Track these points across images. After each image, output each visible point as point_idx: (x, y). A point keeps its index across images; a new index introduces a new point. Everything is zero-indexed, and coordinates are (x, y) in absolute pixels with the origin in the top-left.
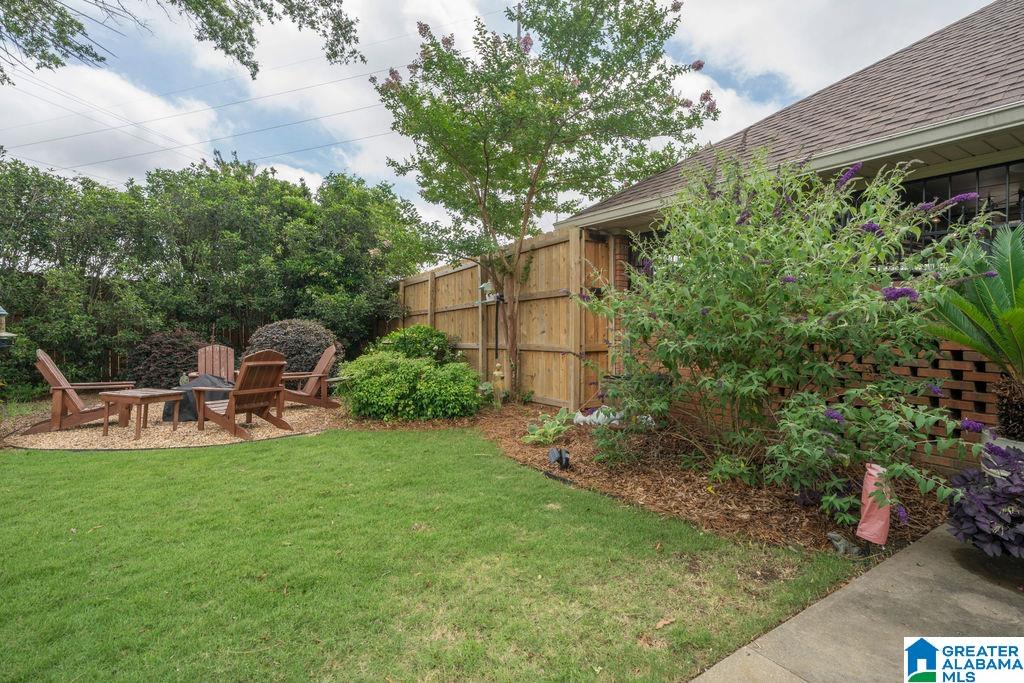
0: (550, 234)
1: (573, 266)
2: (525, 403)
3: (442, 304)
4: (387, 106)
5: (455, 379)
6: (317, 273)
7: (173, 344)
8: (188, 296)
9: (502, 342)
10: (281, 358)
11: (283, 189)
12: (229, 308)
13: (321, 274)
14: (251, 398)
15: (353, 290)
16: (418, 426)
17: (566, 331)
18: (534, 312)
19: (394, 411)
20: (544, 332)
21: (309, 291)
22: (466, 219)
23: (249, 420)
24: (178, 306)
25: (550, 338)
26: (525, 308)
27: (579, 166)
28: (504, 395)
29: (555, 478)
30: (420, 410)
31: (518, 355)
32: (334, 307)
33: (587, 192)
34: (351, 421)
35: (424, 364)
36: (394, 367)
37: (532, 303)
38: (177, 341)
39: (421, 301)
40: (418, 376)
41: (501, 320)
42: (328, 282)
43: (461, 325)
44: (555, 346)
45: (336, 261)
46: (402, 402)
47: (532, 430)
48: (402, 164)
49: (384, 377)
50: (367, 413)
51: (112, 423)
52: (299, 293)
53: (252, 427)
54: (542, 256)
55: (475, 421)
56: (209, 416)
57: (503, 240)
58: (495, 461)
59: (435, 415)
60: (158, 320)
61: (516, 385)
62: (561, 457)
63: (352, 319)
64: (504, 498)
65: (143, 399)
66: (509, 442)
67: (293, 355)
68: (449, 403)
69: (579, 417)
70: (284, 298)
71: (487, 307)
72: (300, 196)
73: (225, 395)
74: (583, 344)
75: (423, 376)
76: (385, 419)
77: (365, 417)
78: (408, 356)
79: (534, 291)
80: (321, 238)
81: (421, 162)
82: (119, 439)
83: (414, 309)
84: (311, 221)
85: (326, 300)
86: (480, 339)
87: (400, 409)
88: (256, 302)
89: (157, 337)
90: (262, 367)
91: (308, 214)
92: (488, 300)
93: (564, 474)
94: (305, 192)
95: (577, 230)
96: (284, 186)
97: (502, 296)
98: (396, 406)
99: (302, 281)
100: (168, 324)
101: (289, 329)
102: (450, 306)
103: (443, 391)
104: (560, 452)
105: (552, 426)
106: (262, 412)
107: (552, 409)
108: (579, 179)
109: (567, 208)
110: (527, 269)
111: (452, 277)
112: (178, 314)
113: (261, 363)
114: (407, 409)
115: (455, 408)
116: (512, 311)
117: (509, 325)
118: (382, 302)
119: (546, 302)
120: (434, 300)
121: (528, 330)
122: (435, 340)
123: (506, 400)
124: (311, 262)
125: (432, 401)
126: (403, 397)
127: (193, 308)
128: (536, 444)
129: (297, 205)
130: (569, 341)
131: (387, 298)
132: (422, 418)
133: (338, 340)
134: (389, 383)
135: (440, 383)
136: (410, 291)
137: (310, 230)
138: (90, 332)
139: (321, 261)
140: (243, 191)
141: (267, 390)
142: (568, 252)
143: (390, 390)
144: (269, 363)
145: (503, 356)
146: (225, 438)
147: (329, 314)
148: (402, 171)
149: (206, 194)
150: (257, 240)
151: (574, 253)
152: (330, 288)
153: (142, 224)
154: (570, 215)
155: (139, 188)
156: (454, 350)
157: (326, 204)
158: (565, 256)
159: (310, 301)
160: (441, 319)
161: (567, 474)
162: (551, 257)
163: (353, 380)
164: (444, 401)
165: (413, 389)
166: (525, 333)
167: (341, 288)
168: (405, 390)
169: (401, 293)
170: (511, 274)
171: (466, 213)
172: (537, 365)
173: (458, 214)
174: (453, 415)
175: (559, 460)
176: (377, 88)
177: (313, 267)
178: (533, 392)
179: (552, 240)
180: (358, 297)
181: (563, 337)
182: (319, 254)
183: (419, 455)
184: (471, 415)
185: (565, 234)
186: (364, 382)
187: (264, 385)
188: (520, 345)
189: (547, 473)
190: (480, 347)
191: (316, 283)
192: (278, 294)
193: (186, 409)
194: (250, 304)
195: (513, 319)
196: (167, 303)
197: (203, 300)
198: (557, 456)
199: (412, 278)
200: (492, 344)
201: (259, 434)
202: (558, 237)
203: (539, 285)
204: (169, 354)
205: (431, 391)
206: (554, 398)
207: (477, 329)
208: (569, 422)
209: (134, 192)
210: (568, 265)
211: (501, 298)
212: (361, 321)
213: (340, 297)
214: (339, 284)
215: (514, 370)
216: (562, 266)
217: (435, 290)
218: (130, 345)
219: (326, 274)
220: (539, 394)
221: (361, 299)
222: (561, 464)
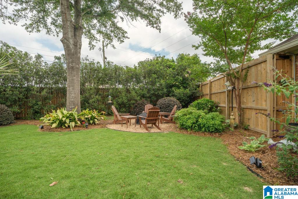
0: (257, 59)
1: (269, 71)
2: (245, 129)
3: (214, 91)
4: (190, 27)
5: (213, 118)
6: (175, 84)
7: (142, 104)
8: (145, 92)
9: (235, 105)
10: (158, 109)
11: (167, 61)
12: (154, 94)
13: (176, 84)
14: (151, 120)
15: (185, 88)
16: (199, 134)
17: (266, 101)
18: (249, 93)
19: (191, 128)
20: (254, 101)
21: (173, 89)
22: (221, 60)
23: (152, 126)
24: (143, 94)
25: (257, 104)
26: (245, 91)
27: (273, 27)
28: (235, 125)
29: (253, 172)
30: (200, 128)
31: (242, 111)
32: (179, 93)
33: (278, 37)
34: (178, 129)
35: (202, 113)
36: (191, 113)
37: (248, 89)
38: (142, 103)
39: (206, 90)
40: (199, 116)
41: (234, 96)
42: (178, 86)
43: (220, 98)
44: (259, 107)
45: (180, 80)
46: (194, 125)
47: (244, 144)
48: (197, 45)
49: (188, 116)
50: (183, 128)
51: (124, 123)
52: (171, 89)
53: (152, 128)
54: (253, 69)
55: (221, 135)
56: (142, 124)
57: (234, 66)
58: (224, 155)
59: (205, 131)
60: (139, 98)
61: (241, 122)
62: (257, 162)
63: (185, 97)
64: (222, 176)
65: (128, 118)
66: (233, 147)
67: (167, 107)
68: (210, 127)
69: (271, 142)
70: (167, 91)
71: (229, 91)
72: (172, 62)
73: (144, 119)
74: (275, 106)
75: (201, 117)
76: (188, 130)
77: (183, 129)
78: (198, 110)
79: (249, 84)
80: (176, 73)
81: (203, 43)
82: (124, 128)
83: (204, 93)
84: (174, 69)
85: (177, 91)
86: (227, 103)
87: (193, 127)
88: (160, 92)
89: (139, 102)
90: (153, 112)
91: (173, 67)
92: (228, 89)
93: (258, 171)
94: (173, 61)
95: (272, 55)
96: (168, 60)
97: (235, 87)
98: (192, 126)
99: (171, 86)
100: (141, 99)
101: (166, 100)
102: (216, 92)
103: (208, 123)
104: (256, 160)
105: (255, 144)
106: (155, 124)
107: (258, 134)
108: (274, 33)
109: (267, 47)
110: (246, 76)
111: (216, 82)
112: (143, 96)
113: (153, 110)
114: (196, 128)
115: (213, 129)
116: (239, 93)
117: (237, 98)
118: (194, 91)
119: (255, 88)
120: (211, 90)
121: (247, 100)
122: (210, 103)
123: (236, 128)
124: (173, 80)
125: (204, 126)
126: (194, 123)
127: (146, 95)
128: (246, 151)
129: (170, 65)
130: (267, 105)
131: (196, 90)
132: (201, 131)
133: (180, 103)
134: (189, 118)
135: (207, 119)
136: (203, 87)
137: (174, 71)
138: (126, 101)
139: (176, 80)
140: (157, 63)
141: (155, 118)
142: (266, 66)
143: (189, 121)
144: (155, 110)
145: (236, 110)
146: (144, 131)
147: (178, 95)
148: (197, 48)
149: (150, 65)
150: (161, 76)
151: (270, 65)
152: (179, 88)
153: (136, 75)
154: (268, 50)
155: (136, 66)
156: (217, 107)
157: (178, 63)
158: (265, 68)
159: (173, 92)
160: (213, 96)
161: (260, 171)
162: (258, 69)
163: (178, 116)
164: (208, 126)
165: (197, 121)
166: (245, 101)
167: (182, 87)
168: (195, 121)
169: (200, 88)
170: (238, 78)
171: (221, 58)
172: (251, 115)
173: (218, 59)
174: (212, 132)
175: (256, 163)
176: (187, 22)
177: (174, 82)
178: (249, 126)
179: (258, 62)
180: (186, 90)
181: (264, 103)
182: (176, 78)
183: (195, 146)
184: (220, 132)
185: (265, 58)
186: (182, 118)
187: (154, 117)
188: (243, 106)
189: (248, 168)
190: (227, 106)
191: (175, 86)
192: (165, 90)
193: (138, 122)
194: (159, 93)
195: (239, 96)
196: (141, 94)
197: (148, 92)
198: (254, 161)
199: (204, 83)
200: (231, 105)
201: (153, 131)
202: (261, 60)
203: (251, 81)
204: (141, 106)
205: (203, 122)
206: (259, 129)
207: (226, 99)
208: (266, 142)
209: (135, 68)
210: (266, 72)
211: (234, 88)
212: (188, 97)
213: (182, 90)
214: (181, 86)
215: (240, 116)
216: (263, 72)
217: (211, 86)
218: (133, 104)
219: (177, 84)
220: (252, 127)
221: (187, 91)
222: (257, 165)
